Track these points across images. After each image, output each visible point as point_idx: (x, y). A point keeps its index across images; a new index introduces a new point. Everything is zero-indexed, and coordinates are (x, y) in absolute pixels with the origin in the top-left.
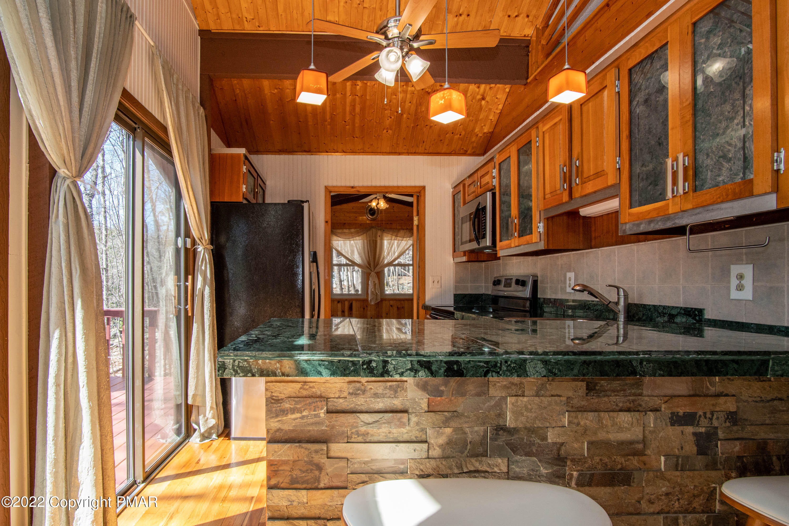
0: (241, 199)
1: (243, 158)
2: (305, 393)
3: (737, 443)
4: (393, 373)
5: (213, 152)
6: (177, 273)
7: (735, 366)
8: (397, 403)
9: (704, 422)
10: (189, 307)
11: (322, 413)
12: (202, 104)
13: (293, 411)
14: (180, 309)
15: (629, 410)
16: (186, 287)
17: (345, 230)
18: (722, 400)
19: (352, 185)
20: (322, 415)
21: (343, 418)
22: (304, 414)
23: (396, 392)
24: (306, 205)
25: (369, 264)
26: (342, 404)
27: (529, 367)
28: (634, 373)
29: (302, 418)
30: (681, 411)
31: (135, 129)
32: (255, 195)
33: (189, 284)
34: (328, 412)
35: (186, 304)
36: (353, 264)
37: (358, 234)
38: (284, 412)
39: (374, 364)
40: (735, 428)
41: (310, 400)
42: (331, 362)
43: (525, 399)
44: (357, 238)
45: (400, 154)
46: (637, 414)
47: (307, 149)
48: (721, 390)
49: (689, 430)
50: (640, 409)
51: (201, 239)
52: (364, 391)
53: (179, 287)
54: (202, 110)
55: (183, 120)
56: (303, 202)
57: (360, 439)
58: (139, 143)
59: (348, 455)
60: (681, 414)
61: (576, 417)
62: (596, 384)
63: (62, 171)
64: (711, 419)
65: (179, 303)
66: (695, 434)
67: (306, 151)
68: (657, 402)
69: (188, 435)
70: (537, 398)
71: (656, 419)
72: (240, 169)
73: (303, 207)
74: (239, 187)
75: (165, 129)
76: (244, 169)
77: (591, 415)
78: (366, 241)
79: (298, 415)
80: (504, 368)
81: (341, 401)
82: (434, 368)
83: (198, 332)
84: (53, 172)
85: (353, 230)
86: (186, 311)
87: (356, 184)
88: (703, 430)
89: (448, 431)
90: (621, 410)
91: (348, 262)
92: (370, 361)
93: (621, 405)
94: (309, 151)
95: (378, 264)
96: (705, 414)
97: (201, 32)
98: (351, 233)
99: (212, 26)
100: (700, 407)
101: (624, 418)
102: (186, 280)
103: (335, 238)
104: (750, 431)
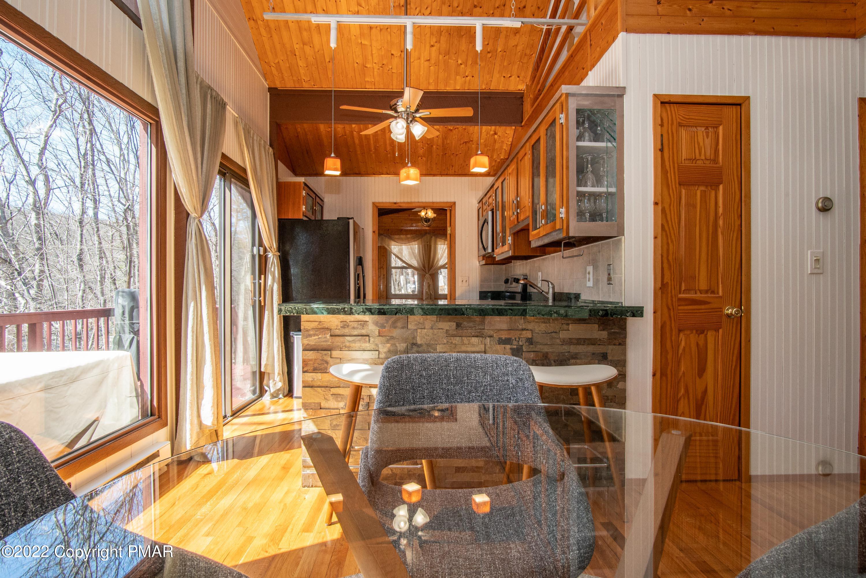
0: (301, 217)
1: (303, 185)
2: (320, 327)
3: (532, 353)
4: (355, 313)
5: (280, 181)
6: (253, 273)
7: (511, 311)
8: (364, 332)
9: (515, 343)
10: (262, 298)
11: (328, 336)
12: (271, 145)
13: (315, 335)
14: (255, 300)
15: (477, 336)
16: (260, 284)
17: (402, 236)
18: (524, 332)
19: (395, 201)
20: (328, 337)
21: (337, 339)
22: (320, 336)
23: (363, 326)
24: (351, 221)
25: (424, 267)
26: (338, 332)
28: (463, 314)
29: (319, 338)
30: (503, 337)
31: (225, 174)
32: (314, 212)
33: (262, 281)
34: (331, 336)
35: (260, 296)
36: (410, 266)
37: (414, 239)
38: (310, 336)
39: (346, 309)
40: (531, 346)
41: (322, 330)
42: (328, 308)
43: (426, 330)
44: (413, 243)
45: (434, 175)
46: (481, 338)
47: (357, 172)
48: (524, 327)
49: (508, 347)
50: (483, 336)
51: (270, 248)
52: (348, 326)
53: (255, 283)
54: (271, 149)
55: (258, 167)
56: (349, 219)
57: (346, 349)
58: (227, 183)
59: (341, 357)
60: (503, 339)
61: (451, 339)
62: (461, 324)
63: (193, 215)
64: (519, 341)
65: (255, 296)
66: (511, 349)
67: (357, 174)
68: (492, 333)
69: (262, 394)
70: (431, 330)
71: (490, 341)
72: (300, 193)
73: (349, 222)
74: (299, 208)
75: (245, 170)
76: (304, 193)
77: (458, 338)
78: (421, 246)
79: (317, 337)
80: (404, 311)
81: (337, 330)
82: (373, 311)
83: (269, 317)
84: (188, 215)
85: (409, 236)
86: (260, 302)
87: (398, 201)
88: (515, 347)
89: (389, 345)
90: (473, 337)
91: (405, 265)
92: (345, 308)
93: (473, 334)
94: (359, 174)
95: (432, 266)
96: (515, 338)
97: (270, 90)
98: (408, 238)
99: (279, 85)
100: (513, 335)
101: (474, 340)
102: (260, 278)
103: (393, 243)
104: (539, 348)
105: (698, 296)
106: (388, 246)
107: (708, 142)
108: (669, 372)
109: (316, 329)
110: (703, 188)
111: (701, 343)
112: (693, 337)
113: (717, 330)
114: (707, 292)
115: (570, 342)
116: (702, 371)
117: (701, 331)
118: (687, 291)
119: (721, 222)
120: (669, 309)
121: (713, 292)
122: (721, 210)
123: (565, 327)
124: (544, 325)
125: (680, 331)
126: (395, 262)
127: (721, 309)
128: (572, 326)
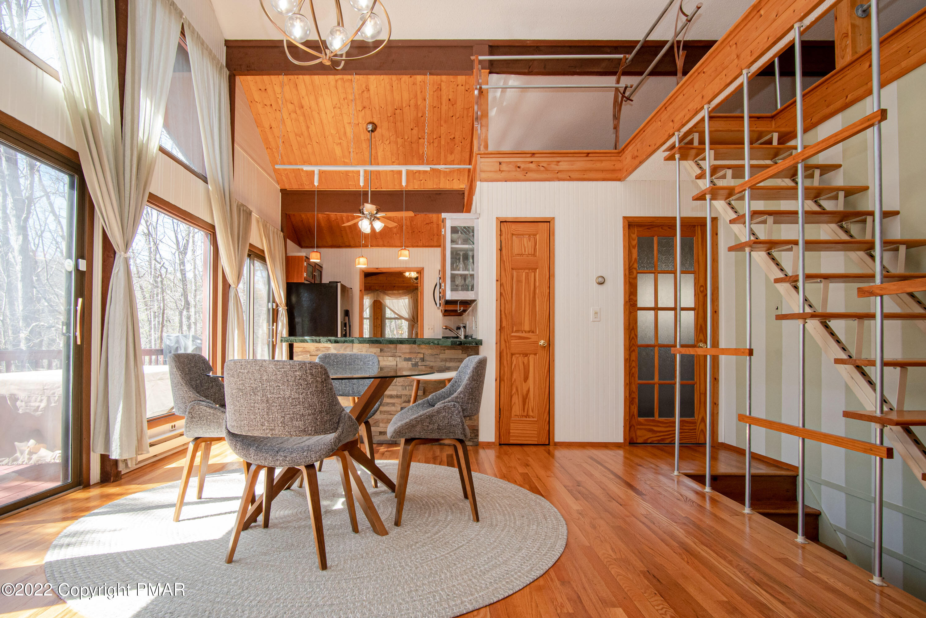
0: (303, 281)
1: (305, 258)
2: (304, 350)
3: (424, 366)
4: (322, 342)
5: (288, 255)
6: (268, 321)
9: (414, 360)
10: (274, 340)
12: (282, 230)
13: (301, 355)
14: (269, 341)
16: (273, 329)
17: (395, 292)
18: (419, 354)
19: (377, 267)
20: (308, 356)
22: (304, 356)
23: (328, 350)
24: (339, 285)
25: (414, 318)
27: (355, 341)
31: (252, 256)
32: (314, 277)
33: (274, 327)
34: (310, 355)
35: (273, 338)
36: (401, 318)
37: (405, 294)
38: (299, 355)
39: (317, 340)
40: (423, 362)
41: (305, 352)
43: (363, 353)
44: (404, 297)
47: (347, 244)
48: (419, 351)
49: (410, 363)
51: (281, 304)
52: (319, 350)
53: (269, 329)
54: (282, 234)
55: (272, 248)
56: (337, 282)
58: (252, 261)
60: (407, 358)
63: (233, 286)
64: (416, 359)
65: (269, 338)
68: (400, 354)
70: (366, 353)
71: (400, 359)
72: (303, 264)
73: (337, 285)
74: (302, 275)
75: (263, 251)
76: (305, 264)
77: (381, 358)
78: (411, 300)
81: (314, 352)
83: (279, 353)
84: (230, 286)
85: (400, 292)
86: (273, 342)
91: (396, 316)
93: (390, 354)
94: (349, 246)
96: (414, 358)
97: (282, 190)
98: (399, 294)
99: (288, 187)
100: (412, 356)
101: (390, 358)
102: (273, 325)
103: (387, 297)
104: (427, 363)
105: (524, 334)
106: (383, 300)
107: (530, 244)
108: (505, 379)
109: (302, 352)
110: (527, 271)
111: (526, 362)
112: (521, 359)
113: (535, 354)
114: (529, 332)
115: (446, 360)
116: (526, 379)
117: (526, 355)
118: (517, 331)
119: (537, 291)
120: (506, 342)
121: (533, 332)
122: (537, 284)
123: (443, 351)
124: (430, 350)
125: (512, 355)
126: (388, 314)
127: (537, 342)
128: (447, 351)
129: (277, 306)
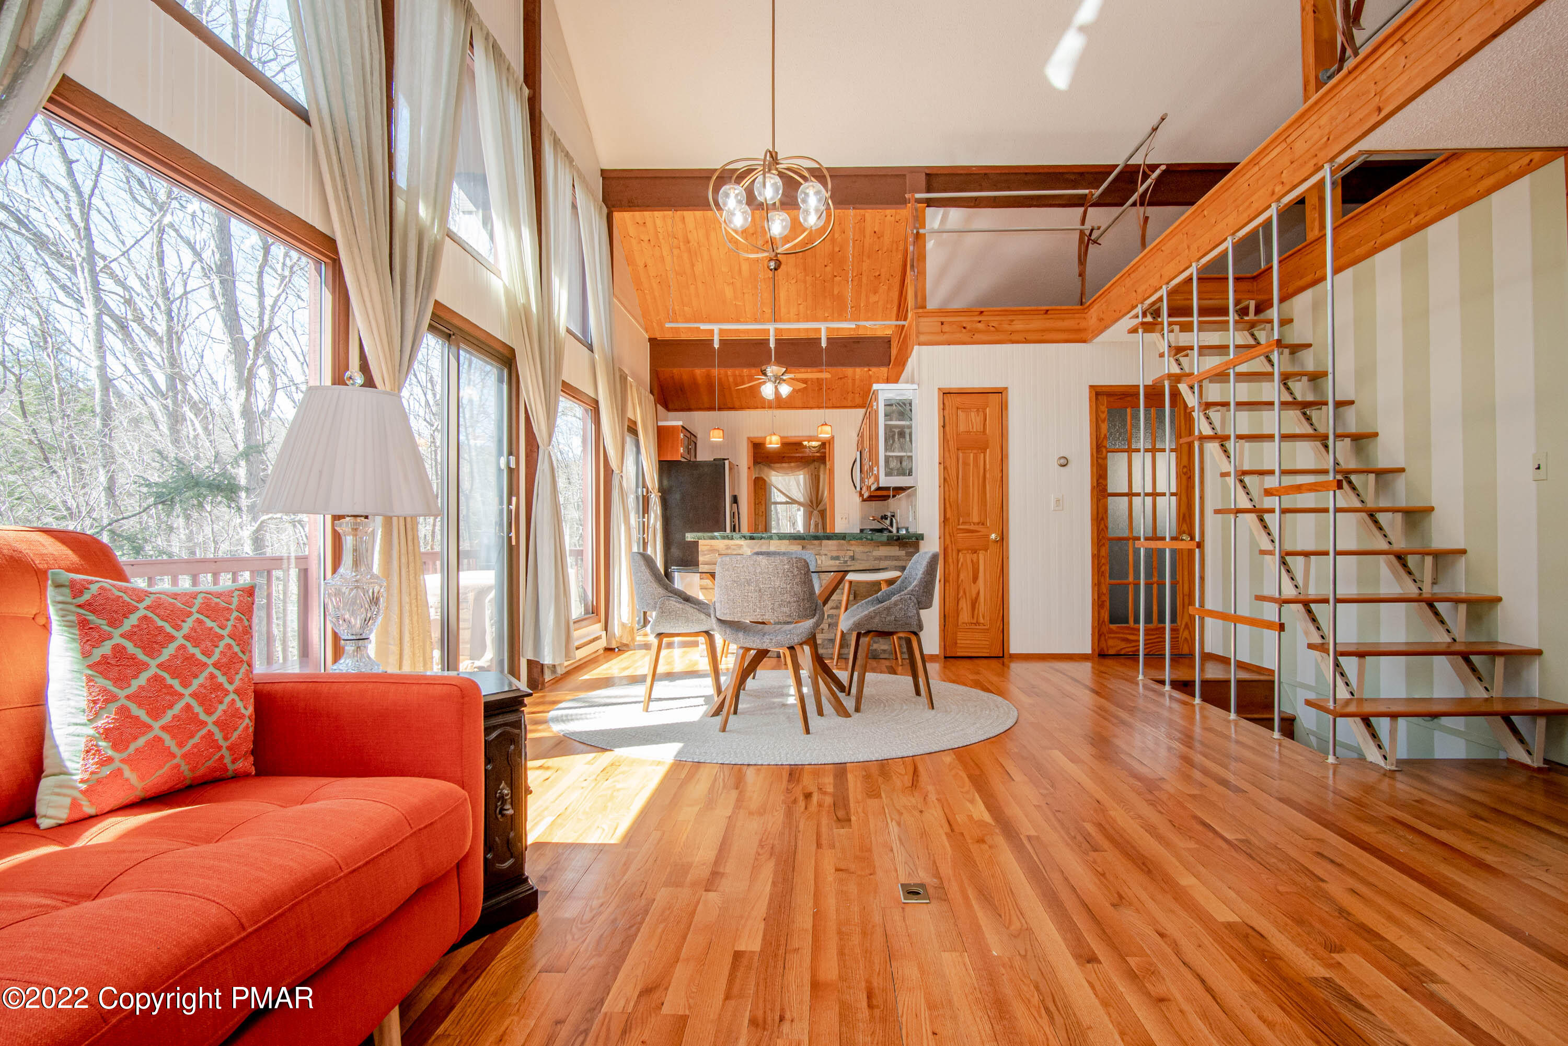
0: (680, 459)
1: (680, 427)
4: (733, 539)
5: (660, 425)
6: (638, 512)
9: (842, 559)
10: (645, 536)
11: (717, 555)
12: (652, 392)
16: (644, 522)
17: (784, 465)
18: (848, 552)
23: (740, 548)
24: (727, 462)
25: (811, 502)
30: (834, 555)
32: (689, 450)
33: (646, 520)
36: (793, 501)
37: (799, 468)
40: (853, 561)
41: (713, 551)
44: (799, 473)
45: (811, 408)
47: (729, 406)
48: (848, 548)
49: (837, 562)
50: (821, 554)
51: (653, 489)
52: (730, 548)
53: (639, 522)
54: (652, 397)
56: (724, 459)
62: (805, 546)
63: (617, 472)
64: (844, 558)
69: (645, 625)
72: (678, 435)
73: (724, 464)
74: (678, 450)
75: (636, 423)
76: (681, 435)
78: (807, 476)
81: (723, 551)
82: (746, 537)
84: (613, 469)
85: (792, 464)
88: (842, 561)
91: (787, 500)
92: (726, 536)
94: (733, 408)
95: (821, 501)
96: (842, 556)
97: (650, 340)
98: (791, 467)
99: (659, 336)
100: (841, 554)
102: (644, 517)
103: (774, 473)
105: (972, 527)
106: (767, 476)
107: (978, 419)
108: (951, 579)
109: (709, 550)
110: (975, 451)
111: (975, 560)
112: (969, 557)
113: (986, 550)
114: (978, 524)
115: (880, 559)
116: (975, 579)
117: (975, 551)
118: (964, 523)
119: (988, 476)
120: (951, 535)
121: (983, 524)
122: (988, 467)
124: (861, 547)
125: (959, 551)
126: (777, 497)
127: (988, 536)
128: (881, 548)
129: (647, 493)
